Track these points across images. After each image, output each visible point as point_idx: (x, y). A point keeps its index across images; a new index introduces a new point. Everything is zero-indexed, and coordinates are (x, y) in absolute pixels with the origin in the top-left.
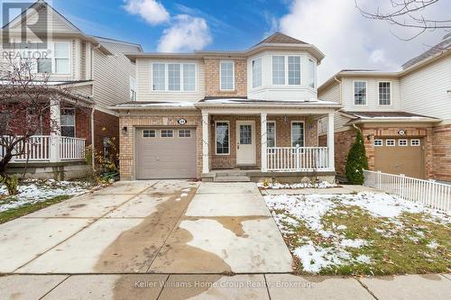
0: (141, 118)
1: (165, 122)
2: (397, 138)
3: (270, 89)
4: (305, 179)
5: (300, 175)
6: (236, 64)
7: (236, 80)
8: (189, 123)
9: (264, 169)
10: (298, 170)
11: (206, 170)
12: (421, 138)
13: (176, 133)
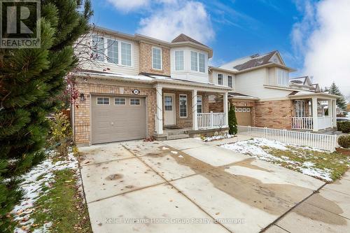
0: (99, 86)
1: (122, 91)
2: (242, 107)
3: (191, 74)
4: (217, 133)
5: (214, 131)
6: (163, 51)
7: (163, 63)
8: (142, 94)
9: (196, 128)
10: (212, 128)
11: (160, 131)
12: (251, 107)
13: (128, 102)
